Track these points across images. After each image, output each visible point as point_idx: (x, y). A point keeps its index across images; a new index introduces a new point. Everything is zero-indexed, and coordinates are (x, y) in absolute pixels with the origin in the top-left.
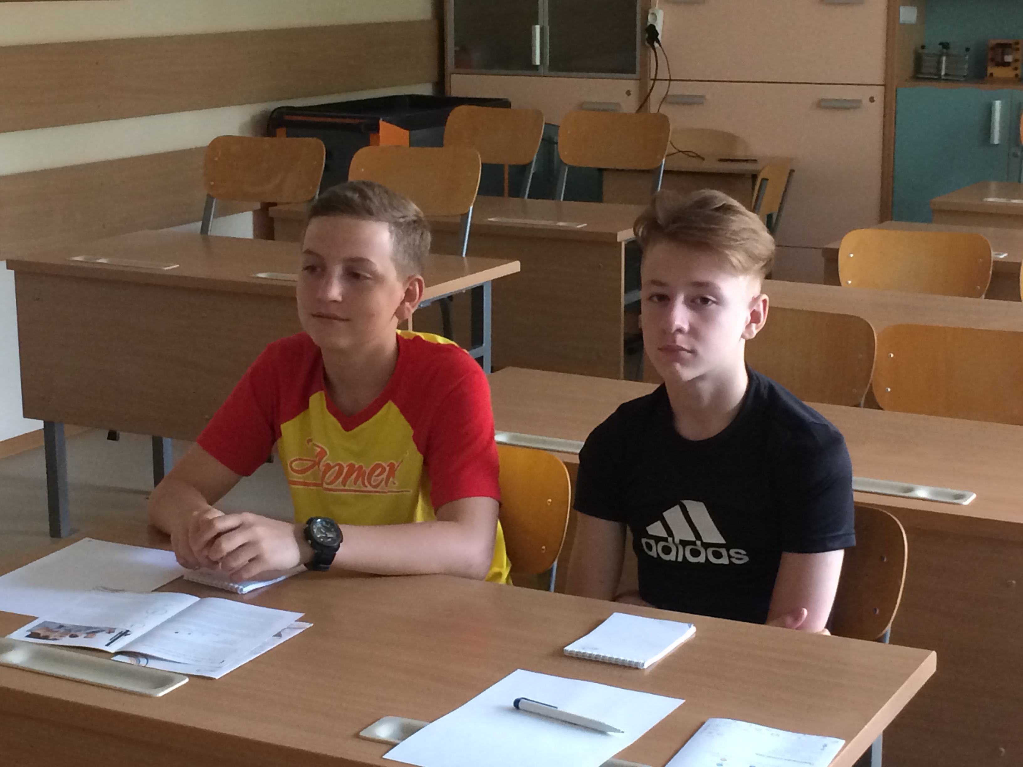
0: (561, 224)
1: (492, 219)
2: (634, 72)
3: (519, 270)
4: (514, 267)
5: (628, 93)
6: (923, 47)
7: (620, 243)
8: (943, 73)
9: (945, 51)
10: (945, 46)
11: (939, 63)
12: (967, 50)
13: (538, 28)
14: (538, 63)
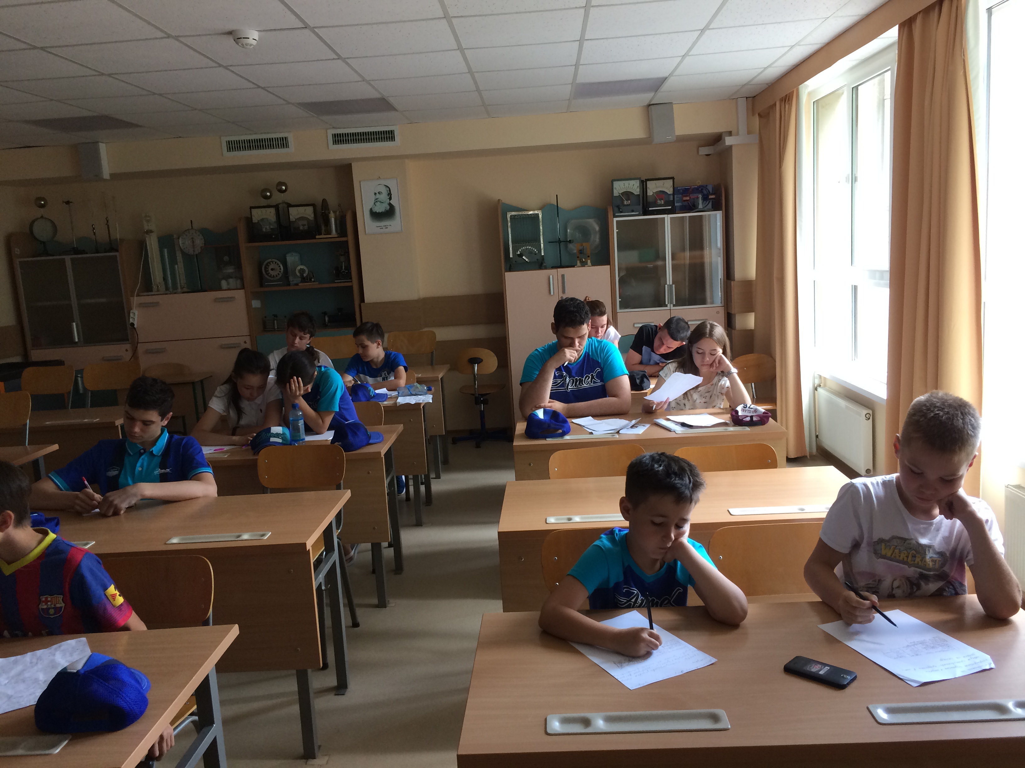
0: (86, 420)
1: (48, 423)
2: (128, 340)
3: (58, 448)
4: (56, 447)
5: (127, 350)
6: (265, 317)
7: (118, 426)
8: (276, 327)
9: (275, 318)
10: (275, 316)
11: (274, 324)
12: (285, 317)
13: (74, 324)
14: (77, 340)
